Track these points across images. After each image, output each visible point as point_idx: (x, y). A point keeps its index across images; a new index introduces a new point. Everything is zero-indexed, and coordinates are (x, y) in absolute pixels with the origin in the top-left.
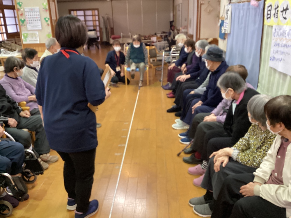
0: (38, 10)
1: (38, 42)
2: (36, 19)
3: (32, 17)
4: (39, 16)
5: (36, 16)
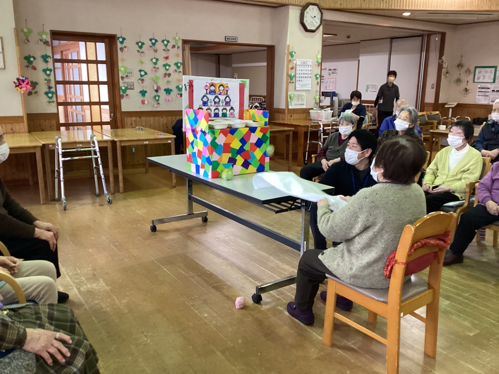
0: (311, 64)
1: (304, 107)
2: (307, 76)
3: (303, 72)
4: (311, 72)
5: (307, 72)
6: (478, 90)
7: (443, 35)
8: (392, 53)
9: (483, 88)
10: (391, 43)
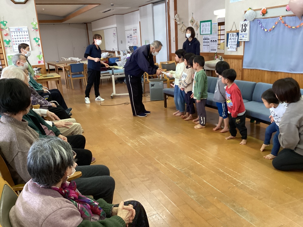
0: (27, 30)
3: (19, 37)
4: (28, 37)
5: (24, 37)
6: (203, 41)
9: (206, 39)
10: (153, 7)
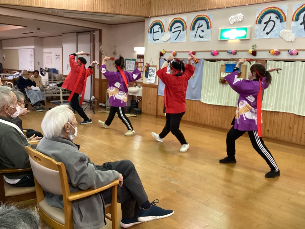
7: (100, 31)
8: (78, 43)
10: (77, 36)
